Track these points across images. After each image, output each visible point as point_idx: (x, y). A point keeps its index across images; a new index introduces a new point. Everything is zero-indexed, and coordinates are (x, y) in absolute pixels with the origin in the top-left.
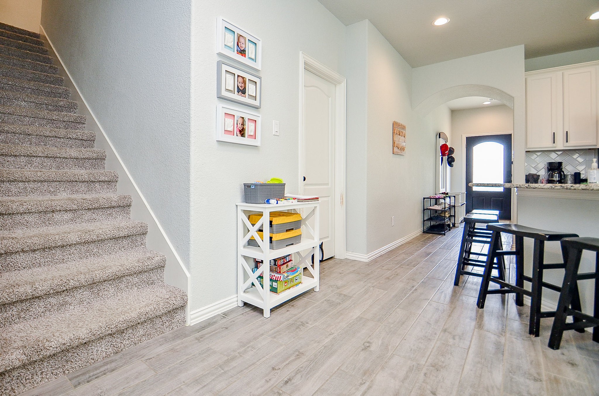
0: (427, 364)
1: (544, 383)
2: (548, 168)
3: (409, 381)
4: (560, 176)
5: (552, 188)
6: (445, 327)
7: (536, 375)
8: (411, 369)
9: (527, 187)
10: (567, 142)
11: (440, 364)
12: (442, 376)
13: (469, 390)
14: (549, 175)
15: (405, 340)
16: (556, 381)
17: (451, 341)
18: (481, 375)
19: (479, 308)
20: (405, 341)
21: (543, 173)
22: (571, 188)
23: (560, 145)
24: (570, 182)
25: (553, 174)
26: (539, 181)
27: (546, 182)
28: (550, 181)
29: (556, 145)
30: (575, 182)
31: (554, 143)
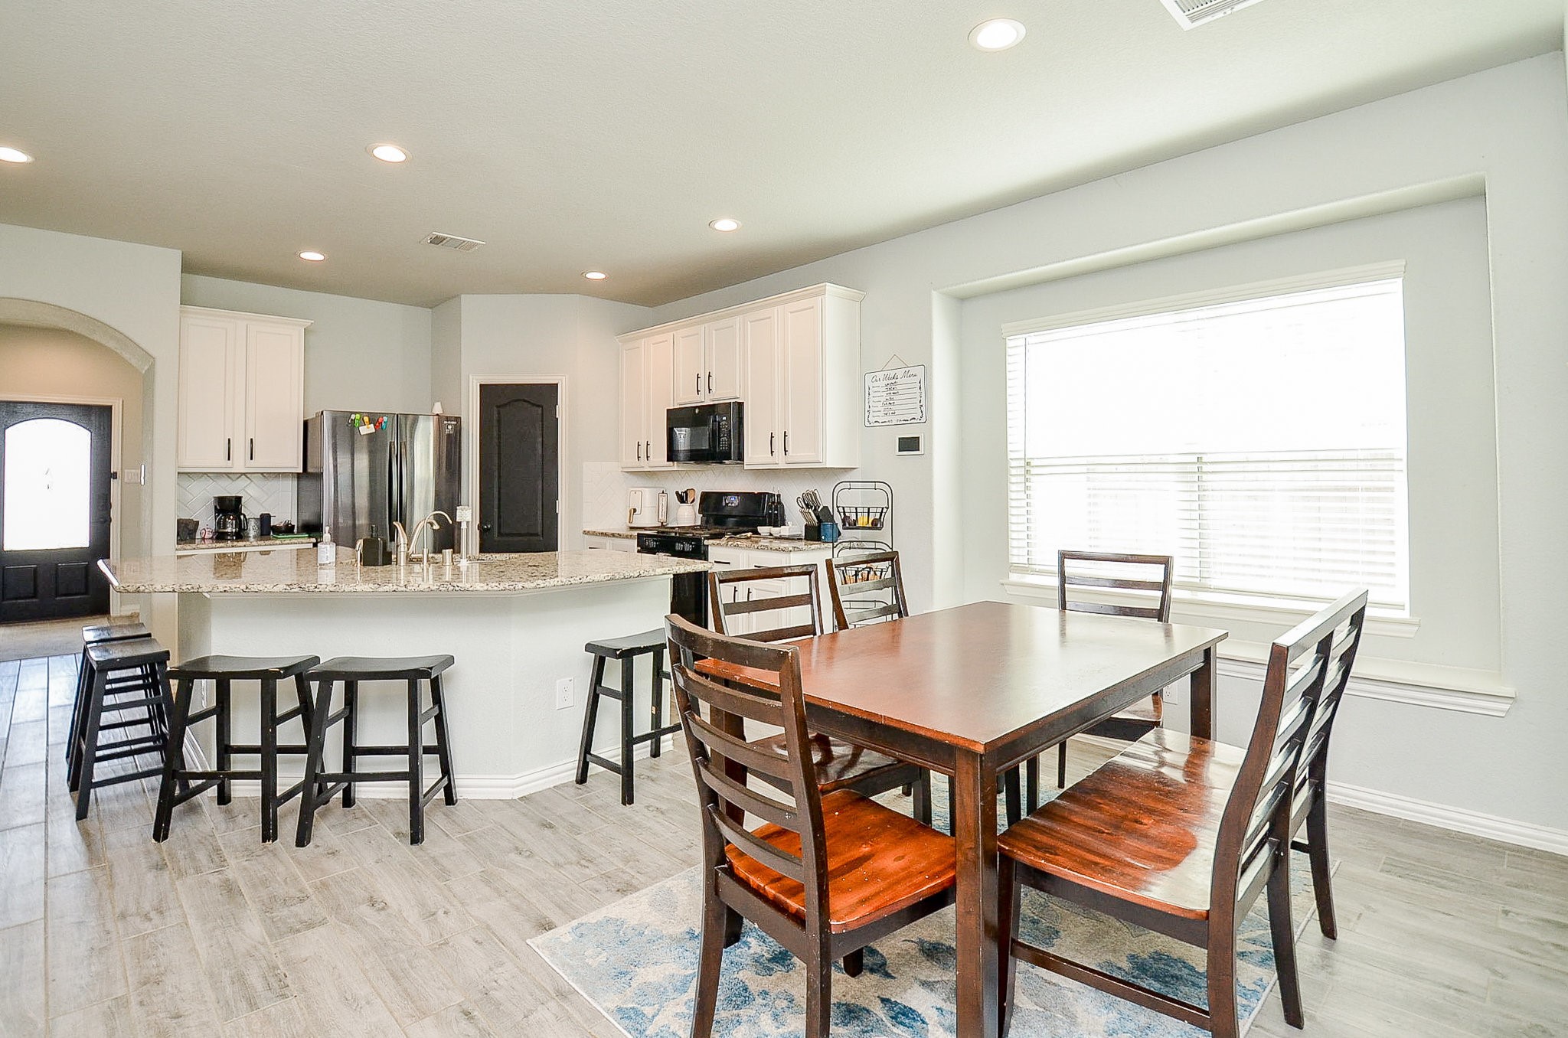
0: (131, 989)
1: (313, 897)
2: (216, 507)
3: (120, 1033)
4: (239, 524)
6: (118, 910)
7: (299, 894)
8: (110, 1015)
10: (252, 459)
11: (155, 971)
12: (172, 987)
13: (226, 974)
14: (219, 523)
15: (54, 980)
16: (325, 885)
17: (148, 928)
18: (229, 943)
19: (159, 842)
20: (54, 983)
21: (207, 522)
23: (239, 464)
24: (255, 537)
25: (225, 520)
26: (198, 536)
27: (211, 536)
28: (220, 536)
29: (233, 464)
30: (262, 535)
31: (229, 459)
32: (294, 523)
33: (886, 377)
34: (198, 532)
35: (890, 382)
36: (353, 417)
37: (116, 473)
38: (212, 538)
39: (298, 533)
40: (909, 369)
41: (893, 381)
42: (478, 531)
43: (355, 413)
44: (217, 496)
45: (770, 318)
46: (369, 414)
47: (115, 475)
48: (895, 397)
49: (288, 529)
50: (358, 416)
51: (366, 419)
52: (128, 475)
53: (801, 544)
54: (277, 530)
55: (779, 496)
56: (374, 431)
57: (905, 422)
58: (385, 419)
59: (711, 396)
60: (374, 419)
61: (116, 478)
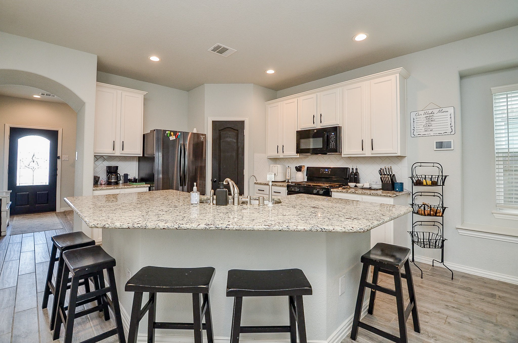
2: (107, 170)
4: (117, 178)
5: (206, 229)
9: (177, 228)
10: (123, 150)
14: (108, 178)
21: (103, 177)
22: (226, 229)
23: (118, 152)
24: (122, 183)
25: (111, 176)
26: (99, 183)
27: (104, 183)
28: (109, 183)
29: (115, 153)
30: (125, 183)
31: (114, 150)
32: (137, 178)
33: (425, 114)
34: (99, 182)
35: (429, 115)
36: (167, 132)
37: (59, 156)
38: (105, 184)
39: (139, 182)
40: (442, 109)
41: (431, 115)
42: (211, 182)
43: (168, 131)
44: (107, 166)
45: (360, 87)
46: (174, 132)
47: (59, 158)
48: (432, 123)
49: (135, 181)
50: (169, 132)
51: (172, 133)
52: (64, 157)
53: (380, 192)
54: (130, 181)
55: (356, 169)
56: (175, 139)
57: (439, 134)
58: (179, 134)
59: (322, 125)
60: (175, 133)
61: (59, 159)
